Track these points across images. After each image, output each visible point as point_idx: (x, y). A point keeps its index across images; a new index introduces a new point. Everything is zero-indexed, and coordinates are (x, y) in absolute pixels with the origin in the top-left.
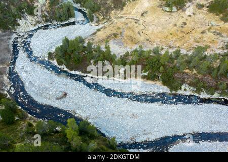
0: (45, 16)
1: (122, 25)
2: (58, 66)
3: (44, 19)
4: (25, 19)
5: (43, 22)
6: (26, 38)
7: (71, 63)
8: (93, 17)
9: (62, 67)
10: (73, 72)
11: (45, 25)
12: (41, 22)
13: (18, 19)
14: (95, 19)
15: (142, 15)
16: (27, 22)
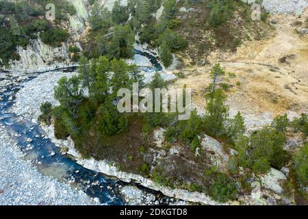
0: (76, 50)
1: (238, 71)
2: (54, 141)
3: (72, 54)
4: (34, 49)
5: (68, 60)
6: (20, 81)
7: (92, 134)
8: (171, 58)
9: (65, 143)
10: (90, 164)
11: (71, 66)
12: (64, 60)
13: (21, 48)
14: (175, 62)
15: (283, 60)
16: (37, 54)
